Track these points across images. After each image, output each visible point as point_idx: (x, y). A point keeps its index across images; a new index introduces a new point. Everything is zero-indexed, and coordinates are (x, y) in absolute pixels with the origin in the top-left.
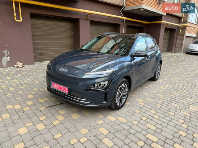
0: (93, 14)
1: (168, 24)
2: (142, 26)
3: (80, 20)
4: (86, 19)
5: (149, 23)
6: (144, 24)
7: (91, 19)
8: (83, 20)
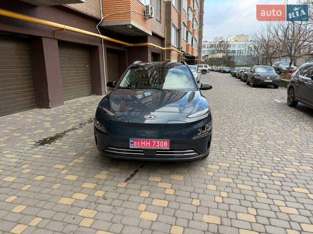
0: (66, 29)
1: (154, 47)
2: (122, 49)
3: (43, 39)
4: (53, 37)
5: (131, 45)
6: (125, 47)
7: (59, 38)
8: (48, 39)
